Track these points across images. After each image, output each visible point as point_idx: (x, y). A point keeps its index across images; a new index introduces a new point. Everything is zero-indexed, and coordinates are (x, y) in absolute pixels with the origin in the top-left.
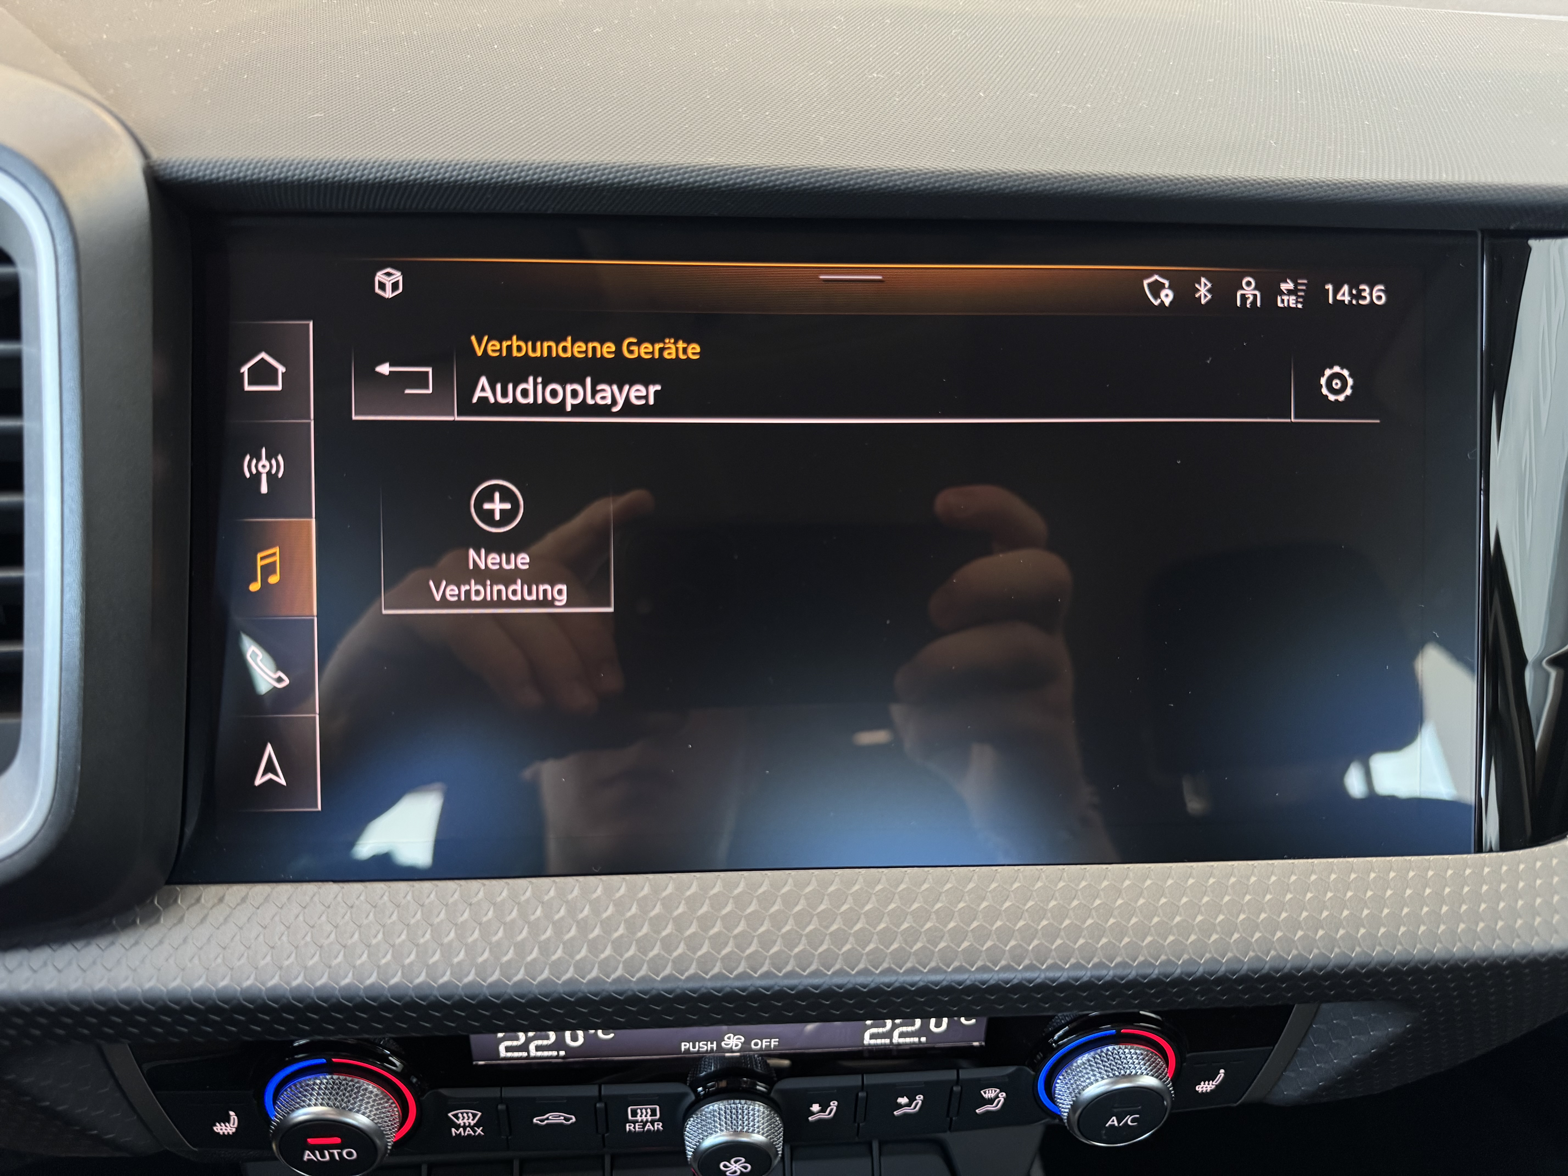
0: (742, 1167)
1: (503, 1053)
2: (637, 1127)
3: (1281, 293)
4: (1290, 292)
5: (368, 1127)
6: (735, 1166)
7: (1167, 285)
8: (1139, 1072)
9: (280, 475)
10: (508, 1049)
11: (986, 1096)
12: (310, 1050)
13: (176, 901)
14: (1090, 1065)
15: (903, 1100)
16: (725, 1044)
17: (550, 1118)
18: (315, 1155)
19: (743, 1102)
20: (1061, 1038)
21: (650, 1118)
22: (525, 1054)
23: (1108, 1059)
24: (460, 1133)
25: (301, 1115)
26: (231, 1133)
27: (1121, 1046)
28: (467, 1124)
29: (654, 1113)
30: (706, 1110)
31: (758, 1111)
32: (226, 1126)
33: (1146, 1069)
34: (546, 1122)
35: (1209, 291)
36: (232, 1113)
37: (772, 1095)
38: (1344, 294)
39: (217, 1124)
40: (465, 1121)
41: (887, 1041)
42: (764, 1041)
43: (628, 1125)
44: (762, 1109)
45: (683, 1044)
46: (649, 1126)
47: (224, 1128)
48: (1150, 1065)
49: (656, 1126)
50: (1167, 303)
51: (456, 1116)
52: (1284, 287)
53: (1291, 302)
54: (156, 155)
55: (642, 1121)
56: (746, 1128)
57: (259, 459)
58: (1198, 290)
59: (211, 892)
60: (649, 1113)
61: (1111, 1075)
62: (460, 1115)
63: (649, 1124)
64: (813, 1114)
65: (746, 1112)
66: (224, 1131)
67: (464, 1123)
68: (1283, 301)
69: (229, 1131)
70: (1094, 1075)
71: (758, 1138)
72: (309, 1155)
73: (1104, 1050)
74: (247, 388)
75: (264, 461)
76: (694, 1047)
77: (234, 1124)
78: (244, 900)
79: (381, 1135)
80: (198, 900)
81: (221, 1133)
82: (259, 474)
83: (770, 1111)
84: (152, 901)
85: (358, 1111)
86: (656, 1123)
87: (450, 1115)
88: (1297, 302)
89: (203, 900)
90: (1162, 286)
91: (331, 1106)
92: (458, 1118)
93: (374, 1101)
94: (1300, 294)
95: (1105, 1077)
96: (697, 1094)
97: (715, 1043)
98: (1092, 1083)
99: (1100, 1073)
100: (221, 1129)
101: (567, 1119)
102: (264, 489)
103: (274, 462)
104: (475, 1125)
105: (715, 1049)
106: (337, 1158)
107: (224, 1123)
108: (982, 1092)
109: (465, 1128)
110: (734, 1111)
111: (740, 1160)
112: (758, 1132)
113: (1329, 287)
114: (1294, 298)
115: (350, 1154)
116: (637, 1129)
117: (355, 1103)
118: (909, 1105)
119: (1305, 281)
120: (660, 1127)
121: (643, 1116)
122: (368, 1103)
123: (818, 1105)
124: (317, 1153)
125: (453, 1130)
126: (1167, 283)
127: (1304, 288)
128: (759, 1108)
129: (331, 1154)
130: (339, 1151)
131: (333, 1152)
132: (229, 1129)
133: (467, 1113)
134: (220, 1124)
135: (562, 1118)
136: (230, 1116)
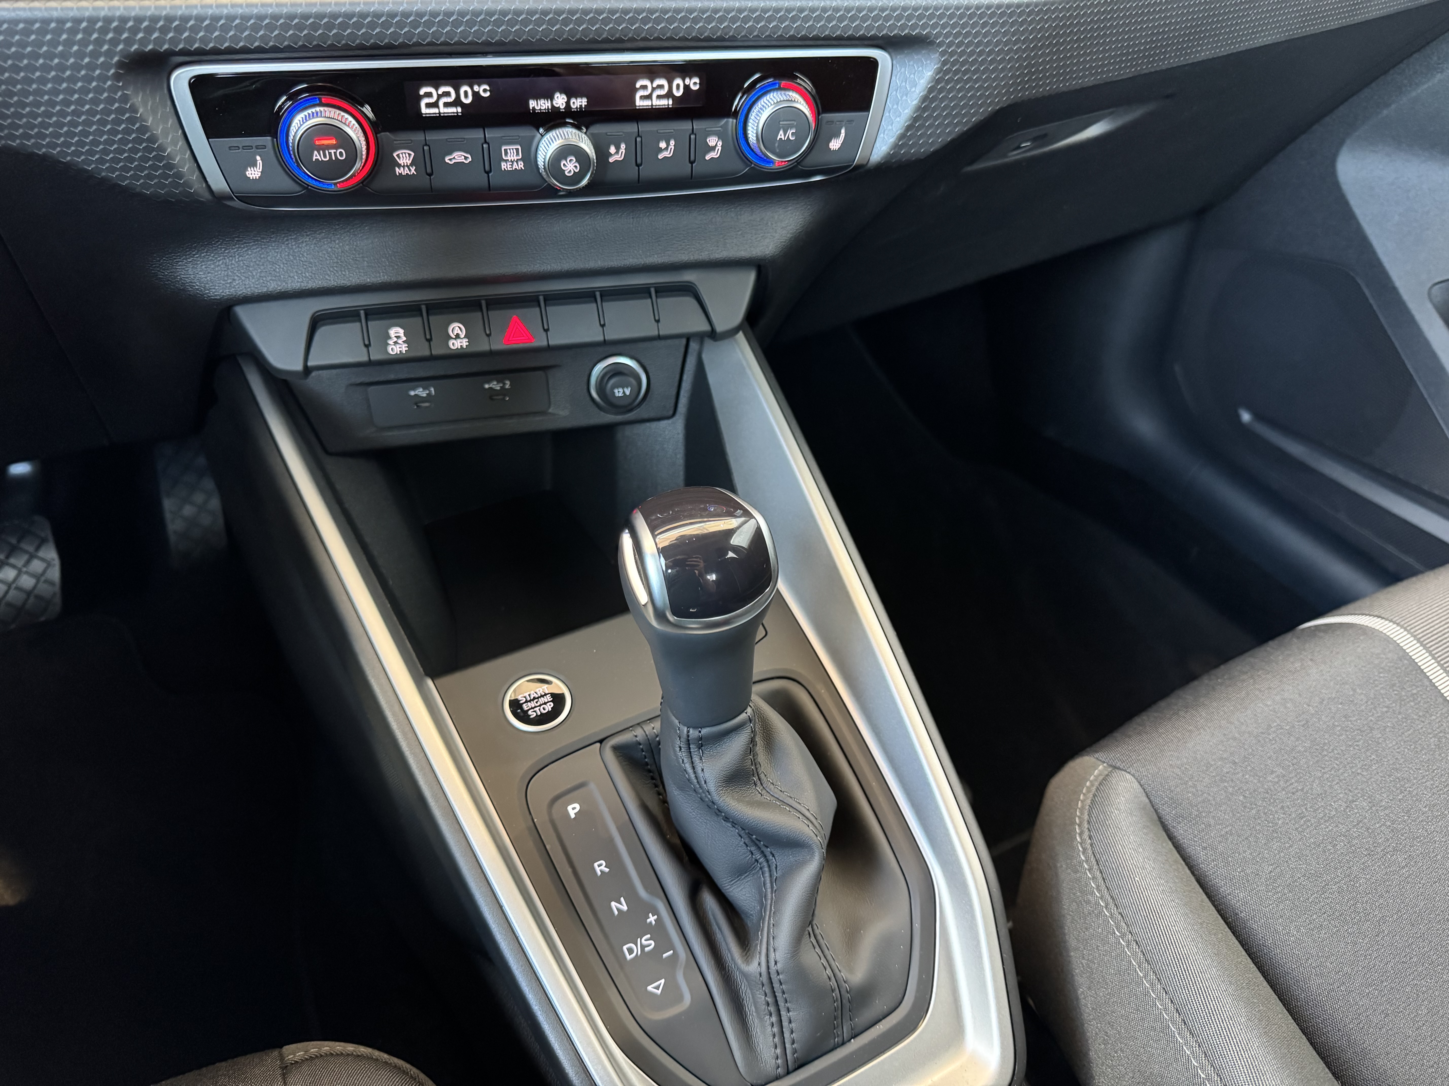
0: (574, 167)
1: (424, 108)
2: (508, 166)
6: (570, 166)
10: (427, 105)
11: (711, 144)
15: (663, 146)
16: (556, 103)
17: (456, 157)
21: (516, 158)
22: (437, 112)
24: (401, 173)
26: (258, 178)
28: (406, 164)
30: (545, 138)
32: (255, 171)
40: (404, 160)
41: (649, 102)
42: (578, 100)
46: (515, 166)
47: (253, 172)
49: (520, 166)
51: (398, 156)
55: (511, 160)
60: (515, 153)
62: (401, 155)
64: (611, 155)
66: (253, 175)
67: (404, 163)
69: (256, 175)
71: (585, 149)
72: (316, 156)
76: (537, 105)
77: (259, 169)
81: (251, 177)
86: (519, 163)
92: (399, 158)
97: (549, 102)
101: (466, 158)
104: (410, 165)
105: (550, 106)
106: (334, 157)
107: (253, 168)
108: (708, 141)
109: (404, 167)
115: (341, 154)
118: (666, 149)
121: (512, 156)
123: (615, 148)
129: (330, 154)
130: (335, 151)
131: (331, 153)
132: (256, 173)
133: (405, 153)
134: (250, 168)
135: (463, 157)
136: (256, 161)
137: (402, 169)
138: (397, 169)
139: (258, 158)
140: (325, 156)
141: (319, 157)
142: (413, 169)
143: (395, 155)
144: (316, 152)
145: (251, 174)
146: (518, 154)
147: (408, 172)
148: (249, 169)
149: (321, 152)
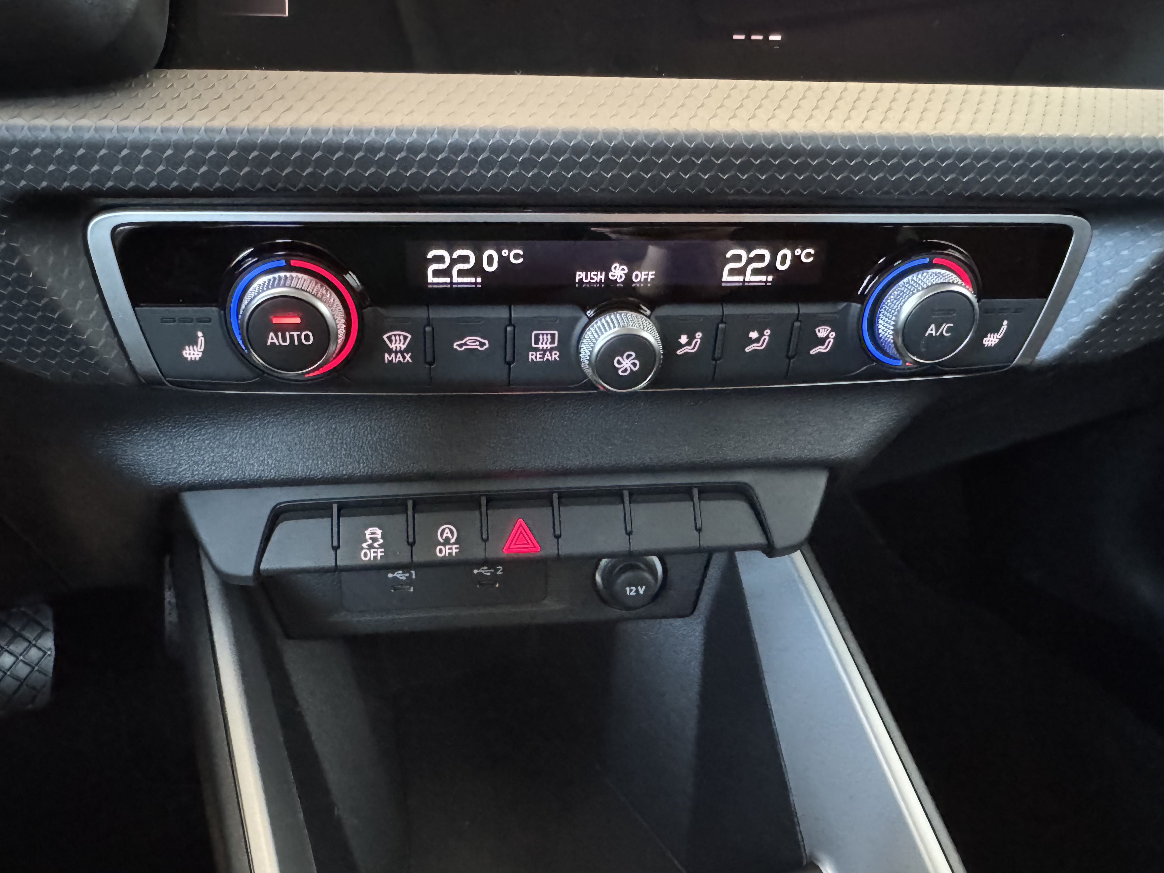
1: (430, 278)
2: (538, 356)
6: (626, 364)
10: (435, 274)
11: (820, 335)
16: (612, 275)
17: (468, 343)
18: (278, 338)
21: (549, 346)
22: (448, 280)
24: (392, 360)
26: (197, 359)
28: (398, 349)
29: (553, 340)
30: (596, 323)
32: (194, 350)
39: (186, 351)
40: (397, 345)
41: (741, 279)
43: (531, 354)
44: (649, 322)
45: (578, 273)
46: (548, 356)
47: (192, 352)
49: (554, 356)
51: (389, 338)
55: (543, 349)
60: (550, 340)
62: (393, 338)
63: (548, 353)
64: (681, 346)
66: (192, 356)
67: (396, 347)
69: (196, 356)
72: (272, 339)
76: (586, 278)
77: (201, 348)
79: (334, 330)
81: (189, 358)
86: (554, 353)
92: (391, 341)
97: (604, 273)
101: (482, 344)
104: (405, 350)
105: (603, 279)
106: (297, 342)
107: (193, 346)
108: (817, 330)
109: (396, 353)
111: (631, 357)
112: (650, 336)
115: (307, 338)
116: (538, 360)
120: (556, 356)
121: (544, 343)
123: (685, 336)
129: (292, 337)
130: (299, 333)
131: (293, 335)
132: (196, 353)
133: (399, 335)
134: (189, 347)
135: (477, 343)
136: (198, 337)
137: (393, 355)
138: (387, 355)
139: (200, 334)
140: (284, 340)
141: (275, 341)
142: (408, 357)
143: (385, 337)
144: (272, 334)
145: (190, 354)
146: (553, 342)
147: (401, 359)
148: (187, 348)
149: (280, 334)
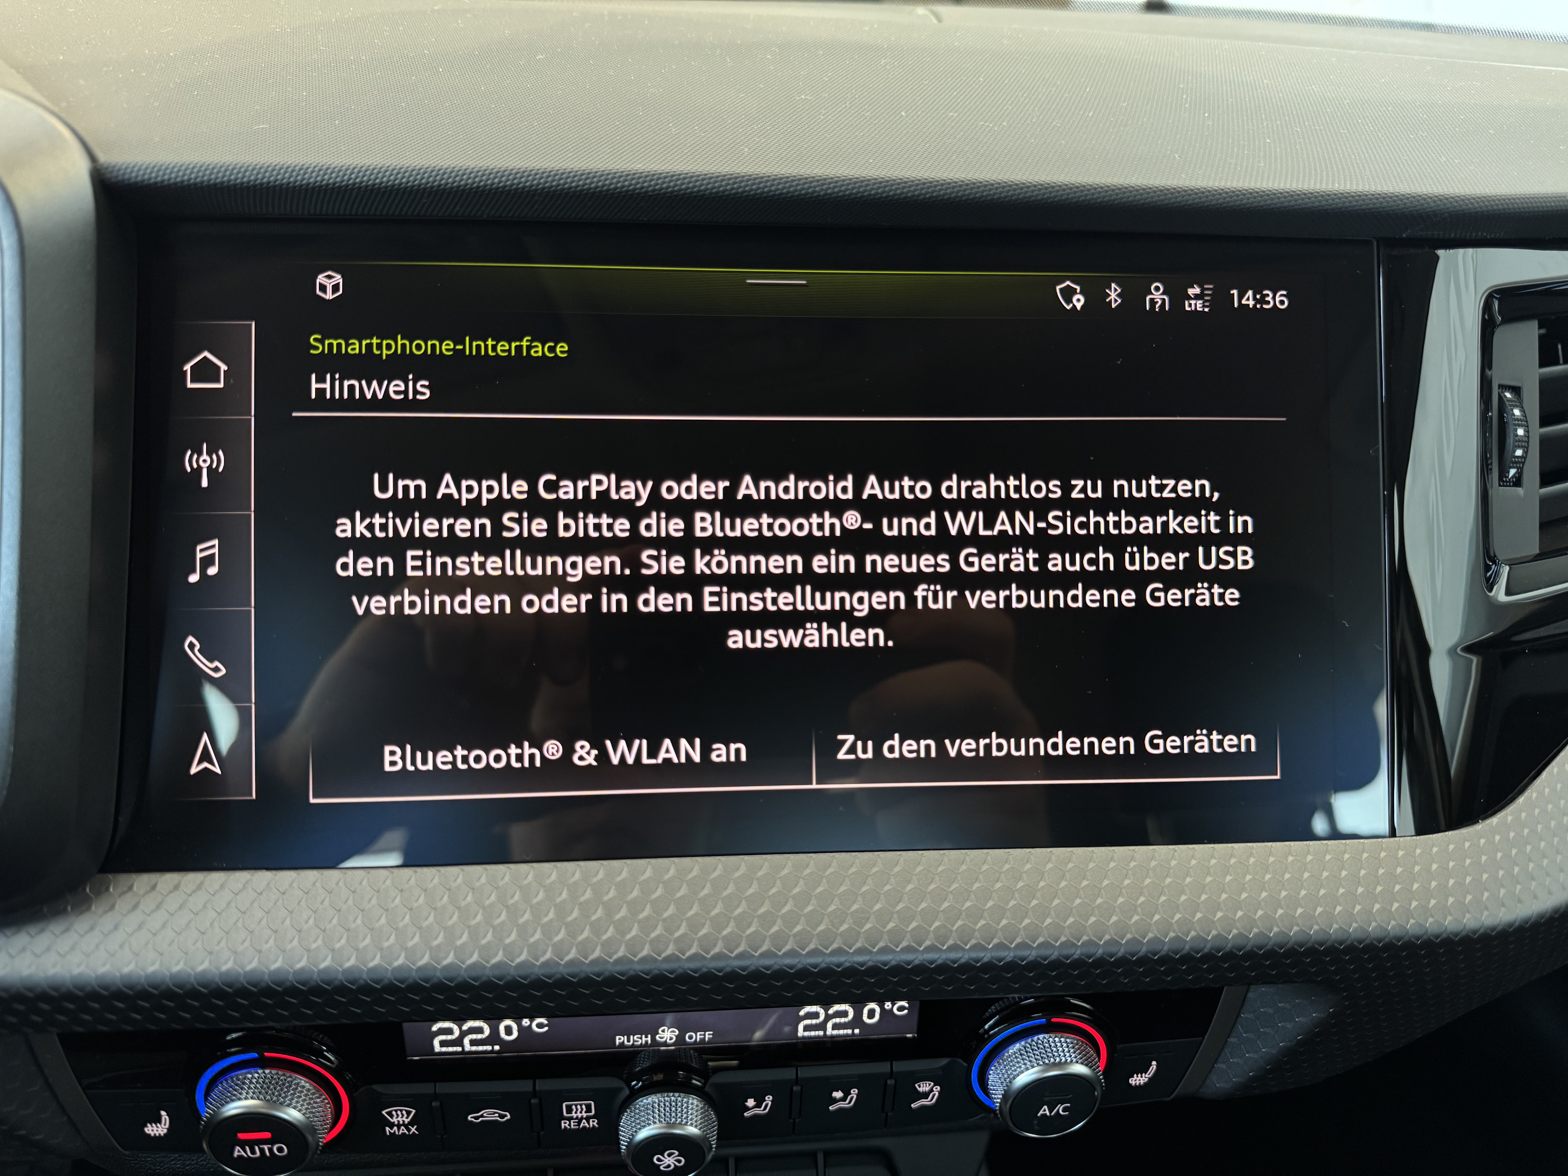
0: (676, 1161)
1: (437, 1048)
2: (572, 1124)
3: (1189, 298)
4: (1197, 297)
5: (299, 1121)
6: (669, 1161)
7: (1078, 291)
8: (1069, 1059)
9: (221, 469)
10: (443, 1044)
11: (921, 1090)
12: (243, 1044)
13: (107, 889)
14: (1021, 1055)
15: (838, 1094)
16: (660, 1038)
17: (485, 1115)
18: (245, 1152)
19: (677, 1094)
20: (992, 1027)
21: (585, 1115)
22: (459, 1049)
23: (1038, 1048)
24: (395, 1132)
25: (233, 1108)
26: (162, 1135)
27: (1051, 1035)
28: (401, 1122)
29: (589, 1109)
30: (640, 1103)
31: (692, 1104)
32: (157, 1127)
33: (1076, 1057)
34: (481, 1119)
35: (1119, 295)
36: (163, 1113)
37: (707, 1089)
38: (1249, 300)
39: (149, 1125)
40: (399, 1119)
41: (821, 1033)
42: (698, 1033)
43: (563, 1122)
44: (695, 1102)
45: (617, 1037)
46: (584, 1123)
47: (155, 1128)
48: (1080, 1054)
49: (591, 1123)
50: (1079, 308)
51: (390, 1114)
52: (1191, 292)
53: (1198, 306)
54: (103, 158)
55: (577, 1118)
56: (679, 1120)
57: (200, 454)
58: (1110, 295)
59: (142, 881)
60: (584, 1109)
61: (1041, 1063)
62: (394, 1113)
63: (584, 1121)
64: (748, 1109)
65: (679, 1104)
66: (155, 1132)
67: (398, 1121)
68: (1190, 305)
69: (160, 1132)
70: (1025, 1064)
71: (692, 1130)
72: (239, 1151)
73: (1035, 1038)
74: (190, 385)
75: (205, 456)
76: (629, 1041)
77: (165, 1125)
78: (176, 887)
79: (313, 1130)
80: (130, 888)
81: (152, 1135)
82: (200, 468)
83: (705, 1105)
84: (84, 889)
85: (289, 1105)
86: (591, 1120)
87: (384, 1112)
88: (1204, 306)
89: (135, 889)
90: (1074, 291)
91: (262, 1100)
92: (392, 1116)
93: (306, 1095)
94: (1206, 298)
95: (1036, 1065)
96: (632, 1089)
97: (649, 1036)
98: (1022, 1072)
99: (1030, 1061)
100: (153, 1130)
101: (501, 1116)
102: (205, 483)
103: (214, 457)
104: (409, 1123)
105: (649, 1042)
106: (268, 1154)
107: (156, 1124)
108: (916, 1085)
109: (399, 1126)
110: (667, 1104)
111: (673, 1153)
112: (691, 1125)
113: (1235, 292)
114: (1201, 302)
115: (281, 1150)
116: (572, 1127)
117: (286, 1097)
118: (844, 1099)
119: (1211, 286)
120: (595, 1124)
121: (578, 1112)
122: (300, 1097)
123: (753, 1100)
124: (247, 1148)
125: (387, 1129)
126: (1078, 288)
127: (1210, 292)
128: (694, 1102)
129: (262, 1150)
131: (264, 1148)
132: (160, 1130)
133: (401, 1111)
134: (151, 1125)
135: (497, 1115)
136: (161, 1116)
140: (253, 1152)
141: (243, 1153)
144: (238, 1148)
